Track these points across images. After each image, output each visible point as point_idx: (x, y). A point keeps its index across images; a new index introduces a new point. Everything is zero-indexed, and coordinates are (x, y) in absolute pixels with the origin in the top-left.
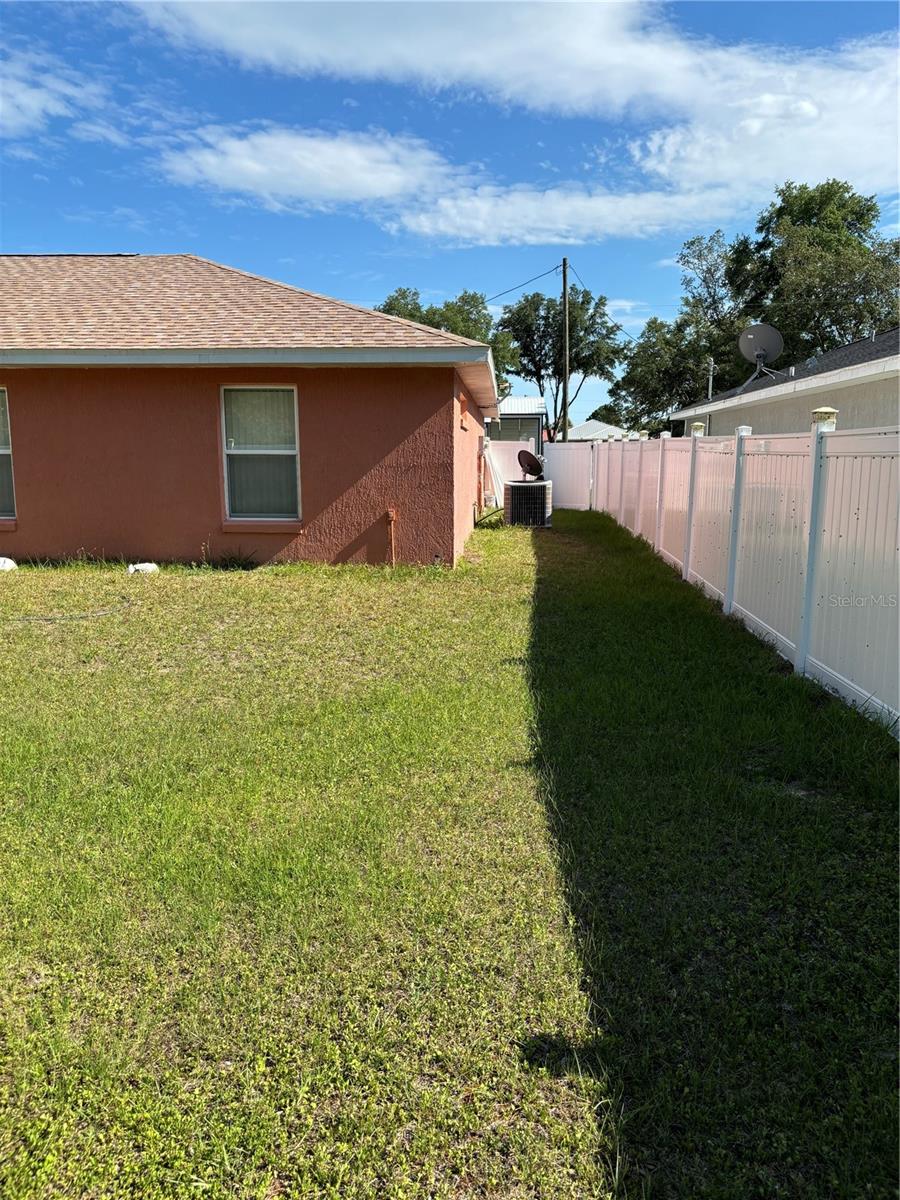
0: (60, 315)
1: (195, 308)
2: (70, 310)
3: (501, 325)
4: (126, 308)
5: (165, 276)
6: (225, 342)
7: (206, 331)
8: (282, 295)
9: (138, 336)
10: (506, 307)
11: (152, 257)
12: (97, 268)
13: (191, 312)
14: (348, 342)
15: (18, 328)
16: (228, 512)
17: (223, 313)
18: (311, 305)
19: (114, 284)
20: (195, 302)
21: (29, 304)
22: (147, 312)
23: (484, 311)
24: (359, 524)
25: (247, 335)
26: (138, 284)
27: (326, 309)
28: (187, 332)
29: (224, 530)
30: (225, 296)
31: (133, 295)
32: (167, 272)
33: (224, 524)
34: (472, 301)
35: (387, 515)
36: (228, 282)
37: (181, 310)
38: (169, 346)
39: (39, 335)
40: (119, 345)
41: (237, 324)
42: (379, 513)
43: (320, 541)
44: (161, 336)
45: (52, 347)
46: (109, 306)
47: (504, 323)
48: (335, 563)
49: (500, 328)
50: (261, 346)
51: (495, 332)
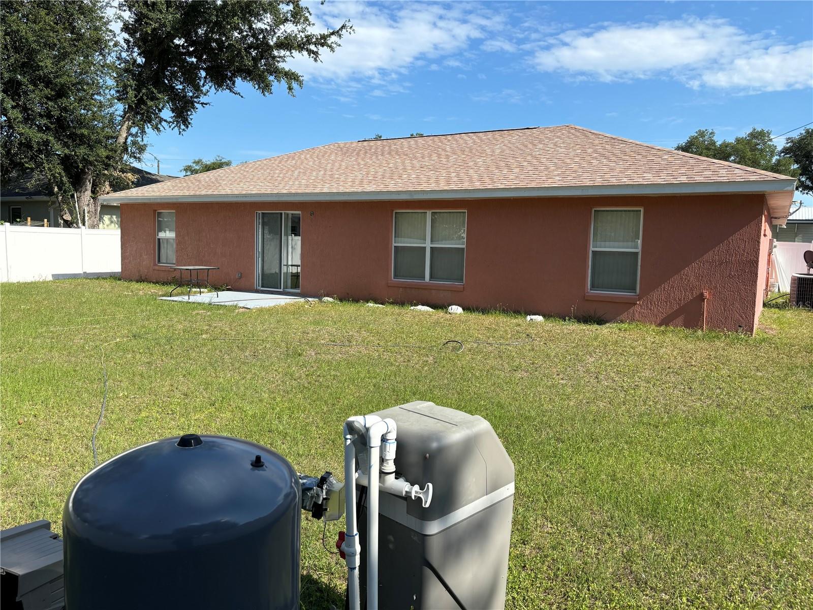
0: (498, 167)
1: (577, 159)
2: (503, 164)
3: (783, 152)
4: (535, 162)
5: (557, 140)
6: (599, 181)
7: (586, 175)
8: (634, 149)
9: (544, 178)
10: (789, 138)
11: (548, 128)
12: (515, 137)
13: (576, 163)
14: (684, 179)
15: (475, 177)
16: (589, 287)
17: (595, 162)
18: (654, 155)
19: (526, 146)
20: (577, 155)
21: (480, 161)
22: (548, 163)
23: (770, 143)
24: (680, 300)
25: (612, 177)
26: (541, 146)
27: (666, 157)
28: (574, 175)
29: (586, 298)
30: (595, 151)
31: (538, 153)
32: (558, 137)
33: (587, 294)
34: (759, 135)
35: (702, 294)
36: (597, 142)
37: (568, 161)
38: (564, 184)
39: (487, 180)
40: (533, 185)
41: (606, 169)
42: (696, 293)
43: (651, 309)
44: (557, 178)
45: (495, 187)
46: (525, 161)
47: (786, 151)
48: (660, 325)
49: (783, 154)
50: (623, 183)
51: (778, 157)
